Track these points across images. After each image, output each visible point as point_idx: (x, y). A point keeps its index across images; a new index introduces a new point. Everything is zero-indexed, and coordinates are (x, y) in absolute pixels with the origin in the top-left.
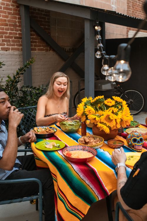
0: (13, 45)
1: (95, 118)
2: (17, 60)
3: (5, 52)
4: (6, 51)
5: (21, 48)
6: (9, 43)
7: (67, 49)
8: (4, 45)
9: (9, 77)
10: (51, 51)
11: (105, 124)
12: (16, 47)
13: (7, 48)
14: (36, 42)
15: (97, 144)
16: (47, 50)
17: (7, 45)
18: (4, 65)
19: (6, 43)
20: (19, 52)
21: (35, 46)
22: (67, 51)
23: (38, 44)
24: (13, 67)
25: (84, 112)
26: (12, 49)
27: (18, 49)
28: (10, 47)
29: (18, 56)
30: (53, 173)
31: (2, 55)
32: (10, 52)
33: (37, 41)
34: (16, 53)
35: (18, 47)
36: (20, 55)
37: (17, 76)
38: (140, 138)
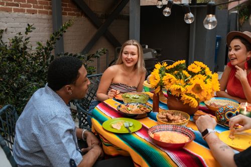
0: (41, 7)
1: (180, 89)
2: (46, 25)
3: (31, 15)
4: (33, 14)
5: (50, 12)
6: (35, 5)
7: (100, 14)
8: (31, 6)
9: (39, 44)
10: (82, 17)
11: (193, 96)
12: (44, 9)
13: (34, 10)
14: (66, 5)
15: (184, 121)
16: (78, 15)
17: (33, 7)
18: (34, 28)
19: (32, 4)
20: (48, 16)
21: (66, 9)
22: (99, 16)
23: (68, 7)
24: (41, 33)
25: (161, 81)
26: (40, 12)
27: (46, 13)
28: (38, 10)
29: (47, 21)
30: (137, 163)
31: (28, 18)
32: (38, 15)
33: (67, 3)
34: (45, 16)
35: (47, 10)
36: (48, 20)
37: (52, 42)
38: (236, 112)
